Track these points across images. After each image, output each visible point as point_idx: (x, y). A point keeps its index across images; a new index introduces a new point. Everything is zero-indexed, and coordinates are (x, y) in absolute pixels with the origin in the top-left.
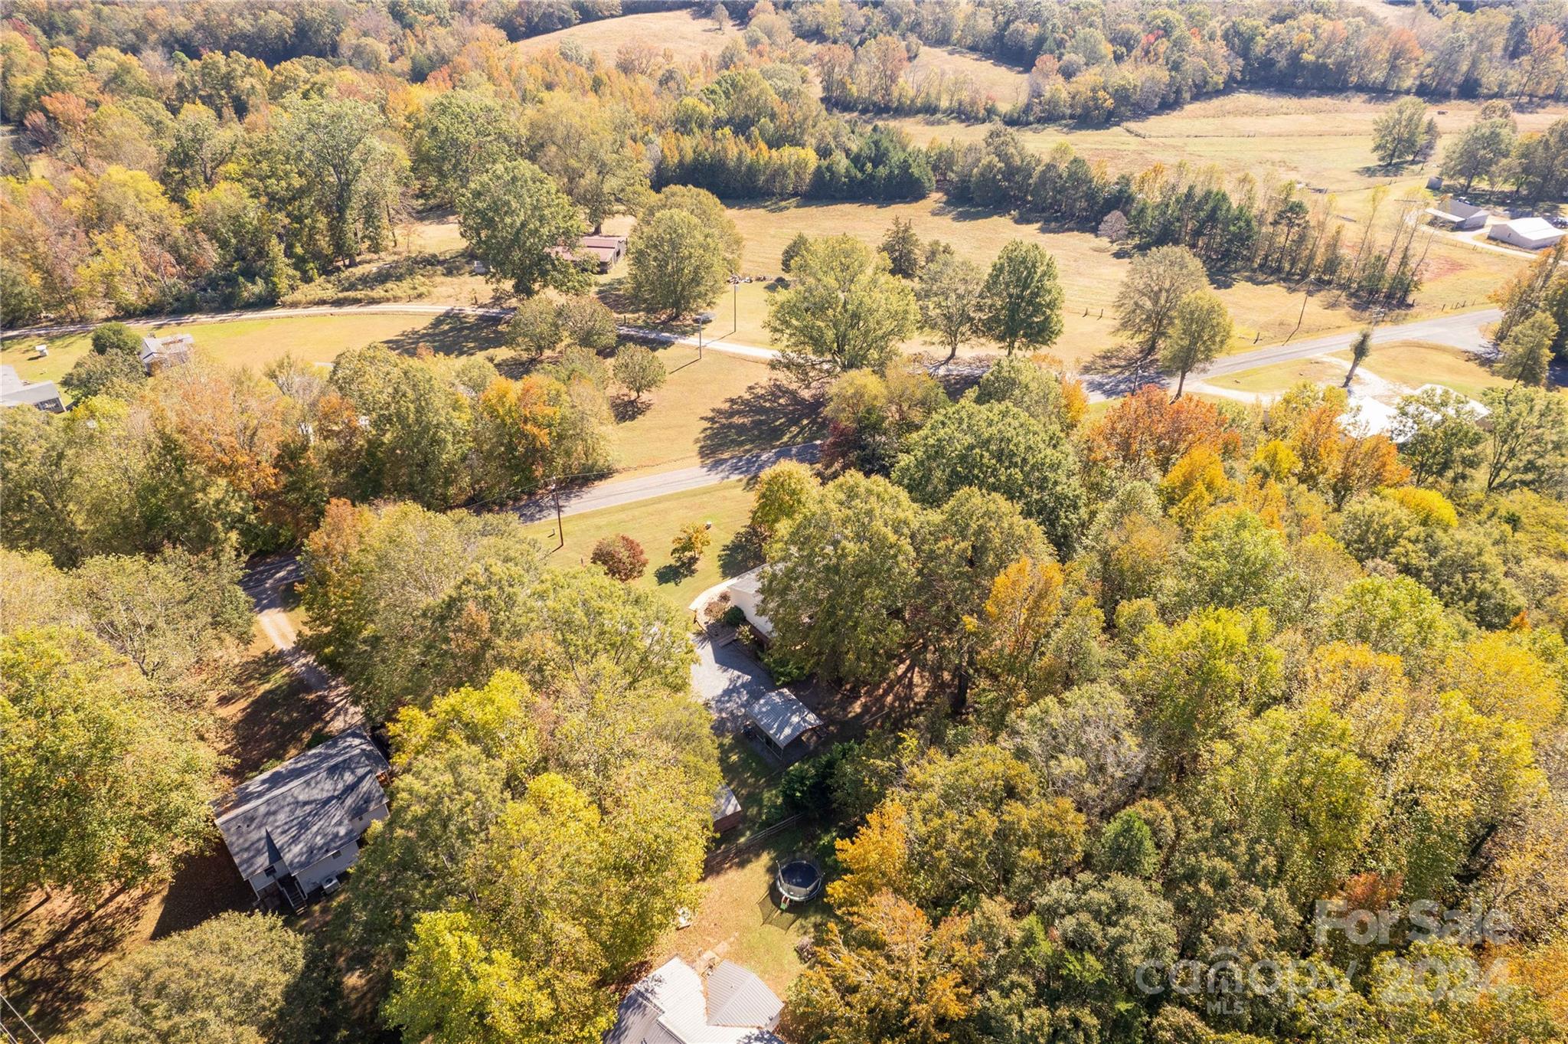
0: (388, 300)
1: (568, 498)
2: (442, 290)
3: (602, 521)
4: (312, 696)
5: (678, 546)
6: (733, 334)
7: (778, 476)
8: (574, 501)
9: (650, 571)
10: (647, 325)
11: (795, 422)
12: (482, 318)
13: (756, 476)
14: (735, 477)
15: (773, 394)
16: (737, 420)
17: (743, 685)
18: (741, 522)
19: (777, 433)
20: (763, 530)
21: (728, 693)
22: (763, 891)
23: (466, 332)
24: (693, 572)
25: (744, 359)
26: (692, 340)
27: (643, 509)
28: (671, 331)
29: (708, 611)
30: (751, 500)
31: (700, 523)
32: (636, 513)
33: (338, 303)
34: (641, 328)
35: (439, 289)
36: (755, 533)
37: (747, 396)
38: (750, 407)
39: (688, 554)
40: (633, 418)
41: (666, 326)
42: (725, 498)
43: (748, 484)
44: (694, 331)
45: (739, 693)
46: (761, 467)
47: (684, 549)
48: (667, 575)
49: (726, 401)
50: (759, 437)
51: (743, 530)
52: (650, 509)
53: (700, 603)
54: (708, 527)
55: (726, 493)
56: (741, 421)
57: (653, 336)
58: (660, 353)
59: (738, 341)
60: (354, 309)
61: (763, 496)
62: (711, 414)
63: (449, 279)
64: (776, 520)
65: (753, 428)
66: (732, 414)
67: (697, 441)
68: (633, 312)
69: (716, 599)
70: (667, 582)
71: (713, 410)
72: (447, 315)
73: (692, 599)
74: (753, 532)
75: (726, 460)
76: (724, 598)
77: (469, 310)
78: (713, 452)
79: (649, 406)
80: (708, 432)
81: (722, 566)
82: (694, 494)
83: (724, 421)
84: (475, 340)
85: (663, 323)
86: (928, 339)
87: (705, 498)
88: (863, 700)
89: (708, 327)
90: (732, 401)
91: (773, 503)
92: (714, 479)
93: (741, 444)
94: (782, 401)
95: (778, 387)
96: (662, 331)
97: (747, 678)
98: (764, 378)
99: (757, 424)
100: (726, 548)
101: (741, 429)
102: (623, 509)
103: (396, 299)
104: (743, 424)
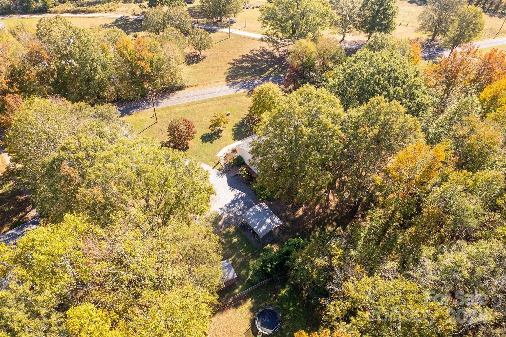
0: (97, 12)
1: (163, 99)
2: (121, 9)
3: (177, 110)
4: (22, 198)
5: (212, 124)
6: (245, 28)
7: (263, 90)
8: (165, 100)
9: (198, 136)
10: (207, 23)
11: (272, 66)
12: (136, 20)
13: (252, 90)
14: (242, 91)
15: (261, 53)
16: (245, 65)
17: (242, 198)
18: (245, 113)
19: (262, 71)
20: (255, 117)
21: (233, 202)
22: (247, 326)
23: (128, 25)
24: (219, 137)
25: (249, 38)
26: (226, 30)
27: (198, 105)
28: (217, 26)
29: (226, 158)
30: (249, 102)
31: (224, 113)
32: (194, 107)
33: (75, 12)
34: (204, 24)
35: (120, 8)
36: (251, 118)
37: (250, 54)
38: (252, 59)
39: (218, 128)
40: (197, 62)
41: (215, 24)
42: (237, 101)
43: (248, 94)
44: (227, 26)
45: (239, 202)
46: (255, 86)
47: (215, 125)
48: (207, 138)
49: (240, 56)
50: (254, 72)
51: (245, 117)
52: (201, 105)
53: (222, 153)
54: (228, 115)
55: (238, 98)
56: (246, 65)
57: (209, 28)
58: (212, 35)
59: (247, 31)
60: (82, 15)
61: (255, 100)
62: (233, 62)
63: (125, 4)
64: (262, 112)
65: (252, 68)
66: (242, 62)
67: (225, 73)
68: (201, 18)
69: (230, 151)
70: (206, 141)
71: (234, 60)
72: (121, 18)
73: (219, 151)
74: (250, 117)
75: (239, 82)
76: (234, 151)
77: (131, 17)
78: (233, 79)
79: (204, 58)
80: (231, 70)
81: (234, 134)
82: (223, 98)
83: (239, 65)
84: (131, 28)
85: (214, 23)
86: (333, 31)
87: (228, 101)
88: (303, 208)
89: (234, 25)
90: (243, 56)
91: (260, 104)
92: (232, 91)
93: (246, 75)
94: (265, 57)
95: (264, 51)
96: (213, 26)
97: (244, 194)
98: (258, 46)
99: (253, 67)
100: (237, 125)
101: (246, 69)
102: (188, 105)
103: (100, 11)
104: (247, 66)
